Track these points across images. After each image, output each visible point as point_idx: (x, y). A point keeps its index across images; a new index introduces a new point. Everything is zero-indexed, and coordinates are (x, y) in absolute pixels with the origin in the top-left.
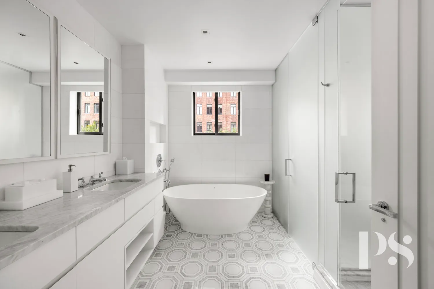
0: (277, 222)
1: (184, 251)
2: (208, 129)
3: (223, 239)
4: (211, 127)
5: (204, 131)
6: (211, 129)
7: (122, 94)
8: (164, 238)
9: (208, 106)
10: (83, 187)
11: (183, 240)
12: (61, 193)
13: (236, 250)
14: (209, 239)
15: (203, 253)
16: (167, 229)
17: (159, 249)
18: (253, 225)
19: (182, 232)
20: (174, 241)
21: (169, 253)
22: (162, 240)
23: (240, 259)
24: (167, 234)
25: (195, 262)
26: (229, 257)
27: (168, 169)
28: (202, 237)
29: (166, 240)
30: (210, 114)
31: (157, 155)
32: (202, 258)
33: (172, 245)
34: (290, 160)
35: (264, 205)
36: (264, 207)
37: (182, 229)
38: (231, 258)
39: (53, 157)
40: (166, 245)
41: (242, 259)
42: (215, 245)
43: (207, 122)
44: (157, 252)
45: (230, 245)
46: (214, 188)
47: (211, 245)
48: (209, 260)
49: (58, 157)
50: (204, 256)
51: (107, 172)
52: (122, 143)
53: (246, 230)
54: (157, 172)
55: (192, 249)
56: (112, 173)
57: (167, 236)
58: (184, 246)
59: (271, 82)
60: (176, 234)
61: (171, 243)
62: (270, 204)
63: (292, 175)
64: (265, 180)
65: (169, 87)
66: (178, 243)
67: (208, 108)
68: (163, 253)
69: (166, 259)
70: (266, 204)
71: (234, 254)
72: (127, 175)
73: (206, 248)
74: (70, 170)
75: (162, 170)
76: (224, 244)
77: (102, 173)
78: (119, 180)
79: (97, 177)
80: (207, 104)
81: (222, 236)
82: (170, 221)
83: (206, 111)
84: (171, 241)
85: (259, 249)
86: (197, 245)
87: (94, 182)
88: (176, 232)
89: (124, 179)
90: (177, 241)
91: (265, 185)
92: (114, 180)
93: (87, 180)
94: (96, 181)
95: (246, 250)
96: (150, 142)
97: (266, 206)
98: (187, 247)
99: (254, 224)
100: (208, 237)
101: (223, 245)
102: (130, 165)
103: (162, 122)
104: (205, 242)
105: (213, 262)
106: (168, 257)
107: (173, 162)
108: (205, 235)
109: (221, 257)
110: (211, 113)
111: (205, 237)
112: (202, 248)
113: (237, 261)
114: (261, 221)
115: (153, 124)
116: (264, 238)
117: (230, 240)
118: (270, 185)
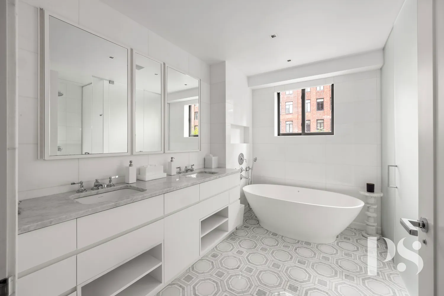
0: (384, 247)
1: (255, 243)
2: (318, 128)
3: (299, 245)
4: (322, 125)
5: (313, 130)
6: (321, 128)
7: (210, 104)
8: (242, 227)
9: (318, 101)
10: (180, 173)
11: (257, 234)
12: (165, 175)
13: (309, 258)
14: (283, 240)
15: (273, 250)
16: (247, 221)
17: (235, 235)
18: (343, 241)
19: (259, 227)
20: (249, 232)
21: (242, 240)
22: (240, 229)
23: (310, 267)
24: (245, 225)
25: (263, 255)
26: (298, 262)
27: (251, 167)
28: (277, 237)
29: (243, 230)
30: (321, 110)
31: (239, 154)
32: (270, 254)
33: (247, 235)
34: (396, 166)
35: (366, 221)
36: (365, 225)
37: (260, 225)
38: (300, 264)
39: (162, 152)
40: (242, 233)
41: (313, 269)
42: (288, 247)
43: (317, 120)
44: (233, 236)
45: (305, 252)
46: (299, 191)
47: (283, 246)
48: (276, 258)
49: (166, 152)
50: (273, 252)
51: (197, 165)
52: (210, 143)
53: (332, 244)
54: (239, 169)
55: (263, 244)
56: (201, 166)
57: (245, 227)
58: (257, 238)
59: (379, 66)
60: (253, 228)
61: (247, 233)
62: (374, 222)
63: (397, 186)
64: (367, 191)
65: (253, 91)
66: (252, 235)
67: (318, 104)
68: (237, 239)
69: (238, 244)
70: (368, 221)
71: (305, 262)
72: (212, 168)
73: (277, 246)
74: (172, 161)
75: (244, 168)
76: (298, 249)
77: (193, 165)
78: (205, 172)
79: (190, 168)
80: (317, 99)
81: (298, 242)
82: (251, 216)
83: (315, 107)
84: (247, 231)
85: (340, 266)
86: (269, 241)
87: (187, 171)
88: (255, 226)
89: (207, 171)
90: (252, 233)
91: (366, 196)
92: (202, 171)
93: (183, 169)
94: (189, 170)
95: (321, 263)
96: (232, 142)
97: (368, 223)
98: (259, 240)
99: (345, 240)
100: (283, 238)
101: (296, 249)
102: (214, 161)
103: (245, 124)
104: (278, 241)
105: (279, 260)
106: (241, 243)
107: (255, 161)
108: (280, 235)
109: (289, 259)
110: (323, 109)
111: (280, 238)
112: (273, 246)
113: (306, 269)
114: (357, 240)
115: (235, 126)
116: (353, 258)
117: (306, 248)
118: (375, 198)
